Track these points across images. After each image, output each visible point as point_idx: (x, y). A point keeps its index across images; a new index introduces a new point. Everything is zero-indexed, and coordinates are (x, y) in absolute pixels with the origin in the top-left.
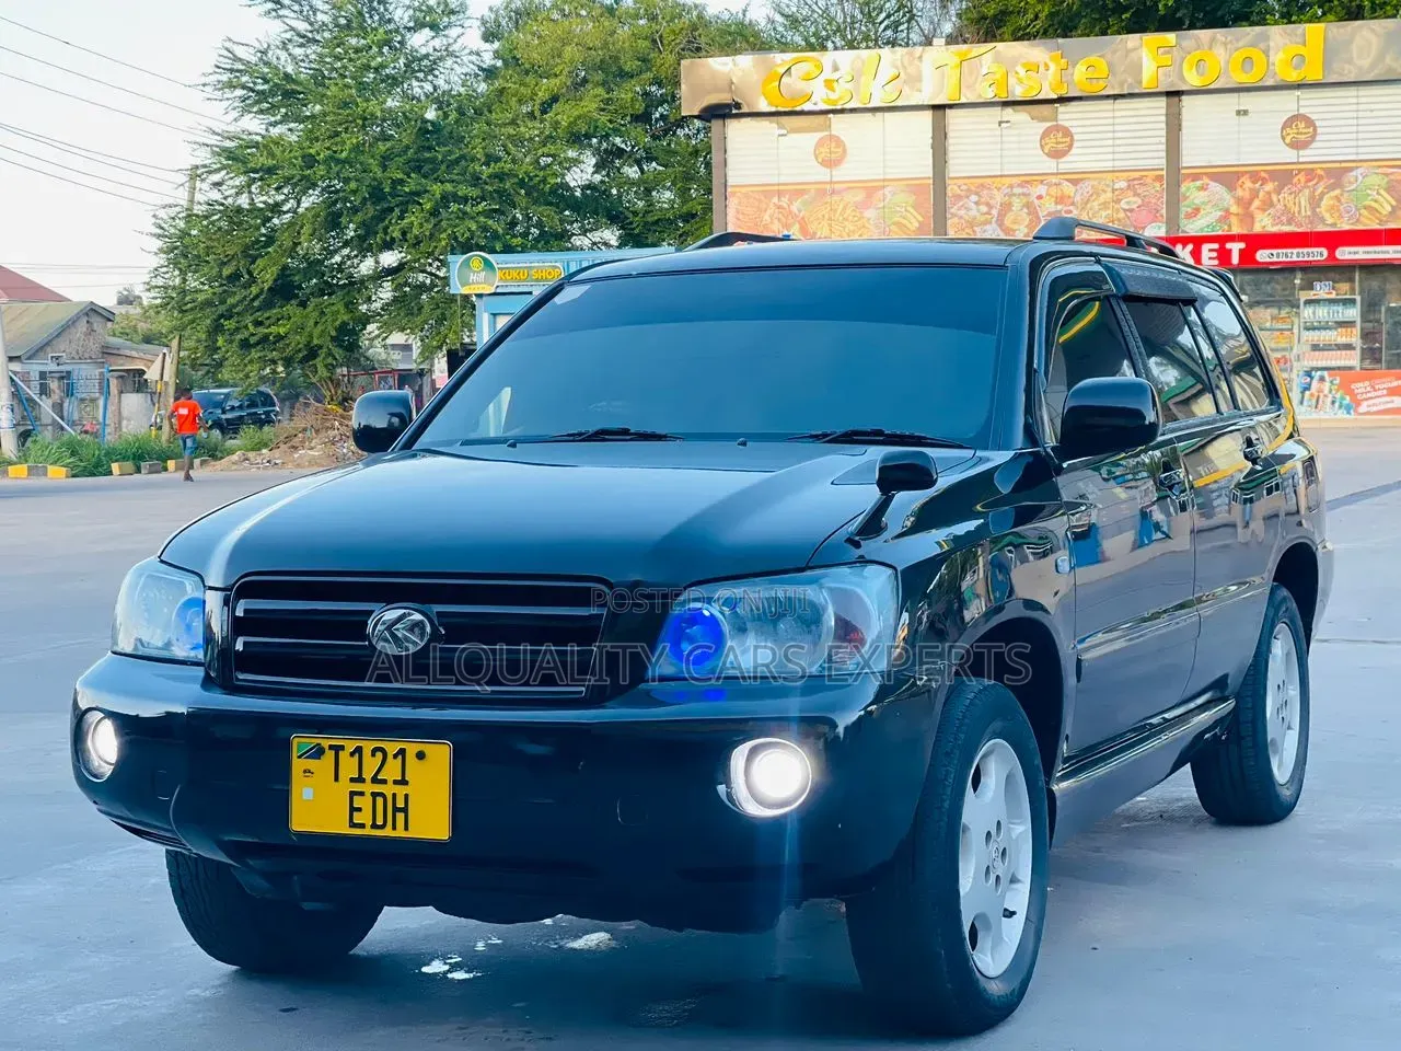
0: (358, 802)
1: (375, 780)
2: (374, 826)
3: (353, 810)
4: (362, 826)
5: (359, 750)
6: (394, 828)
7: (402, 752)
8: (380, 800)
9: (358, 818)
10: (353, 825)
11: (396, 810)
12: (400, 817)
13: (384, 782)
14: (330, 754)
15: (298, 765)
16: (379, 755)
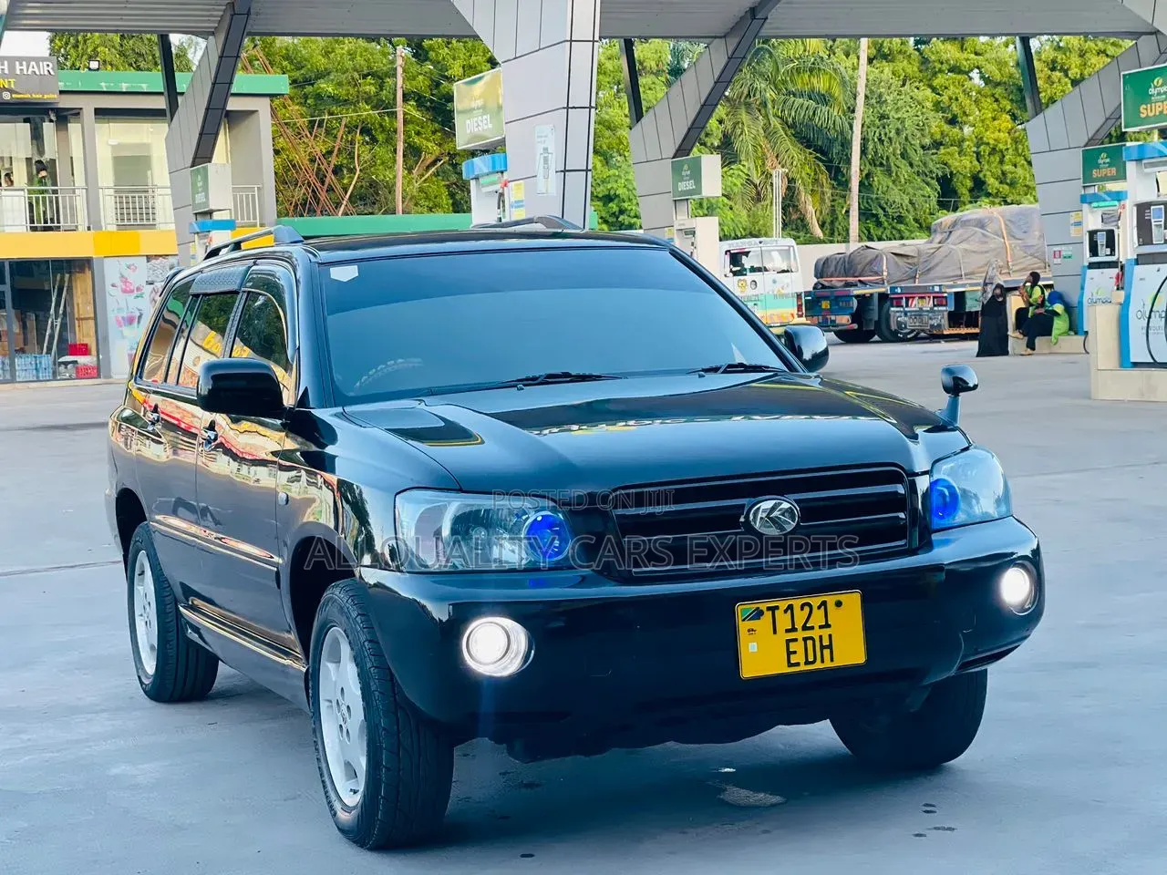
0: (793, 647)
1: (805, 628)
2: (807, 663)
3: (789, 653)
4: (798, 664)
5: (790, 607)
6: (823, 661)
7: (824, 604)
8: (810, 643)
9: (794, 659)
10: (790, 665)
11: (822, 647)
12: (827, 652)
13: (812, 628)
14: (768, 615)
15: (743, 627)
16: (807, 609)
